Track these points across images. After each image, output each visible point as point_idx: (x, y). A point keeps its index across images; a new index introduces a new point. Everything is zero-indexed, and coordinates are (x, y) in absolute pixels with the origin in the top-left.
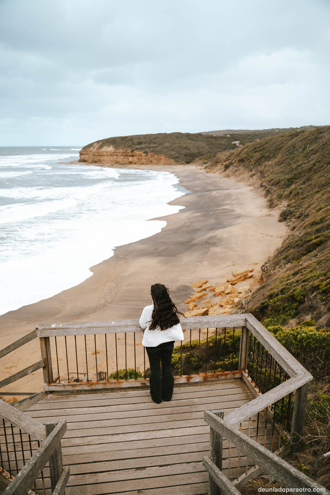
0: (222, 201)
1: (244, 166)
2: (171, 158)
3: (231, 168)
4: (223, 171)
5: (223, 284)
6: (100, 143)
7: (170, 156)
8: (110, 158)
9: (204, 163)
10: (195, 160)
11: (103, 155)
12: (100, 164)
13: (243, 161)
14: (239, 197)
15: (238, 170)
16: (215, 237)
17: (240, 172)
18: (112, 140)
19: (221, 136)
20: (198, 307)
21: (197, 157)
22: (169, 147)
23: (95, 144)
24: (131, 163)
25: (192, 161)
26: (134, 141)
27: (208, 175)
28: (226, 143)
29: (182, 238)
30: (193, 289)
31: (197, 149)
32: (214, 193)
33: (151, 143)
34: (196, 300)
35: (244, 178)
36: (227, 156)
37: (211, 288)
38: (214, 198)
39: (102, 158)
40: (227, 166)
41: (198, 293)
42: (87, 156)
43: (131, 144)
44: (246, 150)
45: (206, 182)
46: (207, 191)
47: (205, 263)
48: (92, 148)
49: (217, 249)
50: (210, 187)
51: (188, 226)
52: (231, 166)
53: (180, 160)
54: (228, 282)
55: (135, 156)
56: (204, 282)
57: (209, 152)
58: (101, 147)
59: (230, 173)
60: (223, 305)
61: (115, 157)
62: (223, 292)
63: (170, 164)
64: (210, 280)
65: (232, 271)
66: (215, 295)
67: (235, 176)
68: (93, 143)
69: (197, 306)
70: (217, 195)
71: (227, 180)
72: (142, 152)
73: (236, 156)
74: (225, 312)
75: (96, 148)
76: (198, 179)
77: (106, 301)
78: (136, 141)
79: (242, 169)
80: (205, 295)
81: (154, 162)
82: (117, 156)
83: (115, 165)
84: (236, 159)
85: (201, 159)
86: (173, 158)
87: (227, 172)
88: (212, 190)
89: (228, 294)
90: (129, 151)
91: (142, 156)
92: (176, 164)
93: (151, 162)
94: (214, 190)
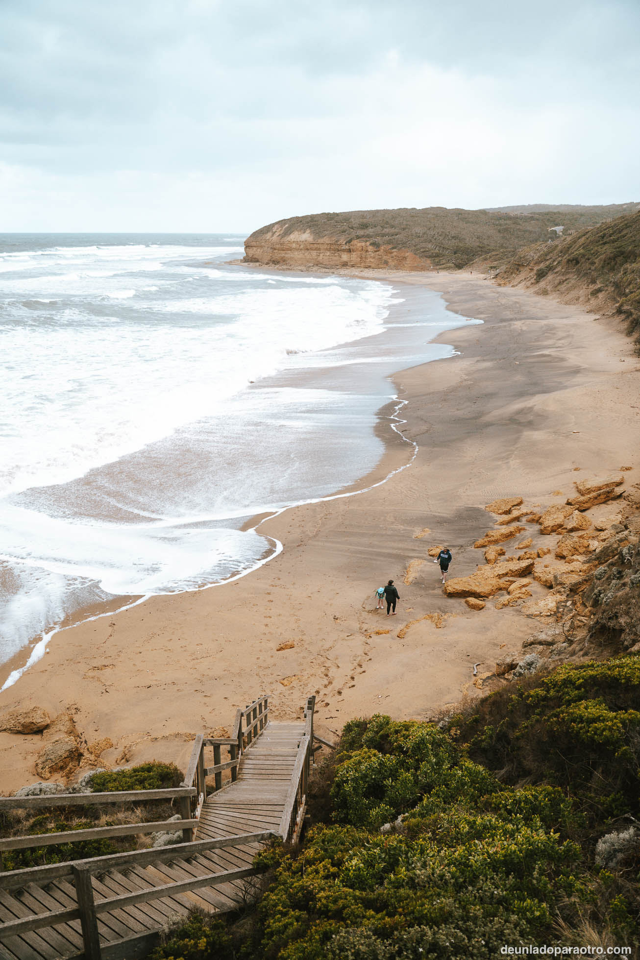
0: (537, 340)
1: (578, 272)
2: (426, 257)
3: (550, 277)
4: (532, 284)
5: (560, 508)
6: (285, 224)
7: (423, 252)
8: (304, 254)
9: (491, 267)
10: (475, 261)
11: (290, 249)
12: (285, 267)
13: (577, 263)
14: (571, 333)
15: (566, 280)
16: (531, 409)
17: (570, 285)
18: (310, 219)
19: (525, 216)
20: (507, 556)
21: (478, 254)
22: (421, 235)
23: (276, 226)
24: (345, 265)
25: (467, 264)
26: (352, 222)
27: (502, 289)
28: (537, 229)
29: (458, 410)
30: (490, 517)
31: (478, 240)
32: (518, 325)
33: (386, 226)
34: (500, 540)
35: (579, 297)
36: (542, 252)
37: (530, 517)
38: (519, 334)
39: (289, 255)
40: (542, 273)
41: (504, 526)
42: (259, 250)
43: (346, 228)
44: (582, 240)
45: (500, 304)
46: (502, 321)
47: (514, 463)
48: (270, 234)
49: (537, 435)
50: (508, 314)
51: (469, 387)
52: (550, 273)
53: (444, 261)
54: (569, 504)
55: (354, 251)
56: (515, 503)
57: (502, 246)
58: (288, 232)
59: (548, 287)
60: (565, 553)
61: (314, 253)
62: (560, 526)
63: (423, 269)
64: (528, 499)
65: (575, 483)
66: (542, 532)
67: (558, 292)
68: (273, 225)
69: (503, 554)
70: (524, 328)
71: (542, 300)
72: (368, 243)
73: (561, 252)
74: (572, 571)
75: (277, 234)
76: (482, 297)
77: (304, 532)
78: (355, 222)
79: (573, 279)
80: (520, 530)
81: (392, 263)
82: (319, 251)
83: (315, 268)
84: (560, 259)
85: (486, 259)
86: (430, 257)
87: (542, 284)
88: (511, 320)
89: (572, 530)
90: (342, 241)
91: (367, 251)
92: (434, 269)
93: (386, 263)
94: (516, 319)
